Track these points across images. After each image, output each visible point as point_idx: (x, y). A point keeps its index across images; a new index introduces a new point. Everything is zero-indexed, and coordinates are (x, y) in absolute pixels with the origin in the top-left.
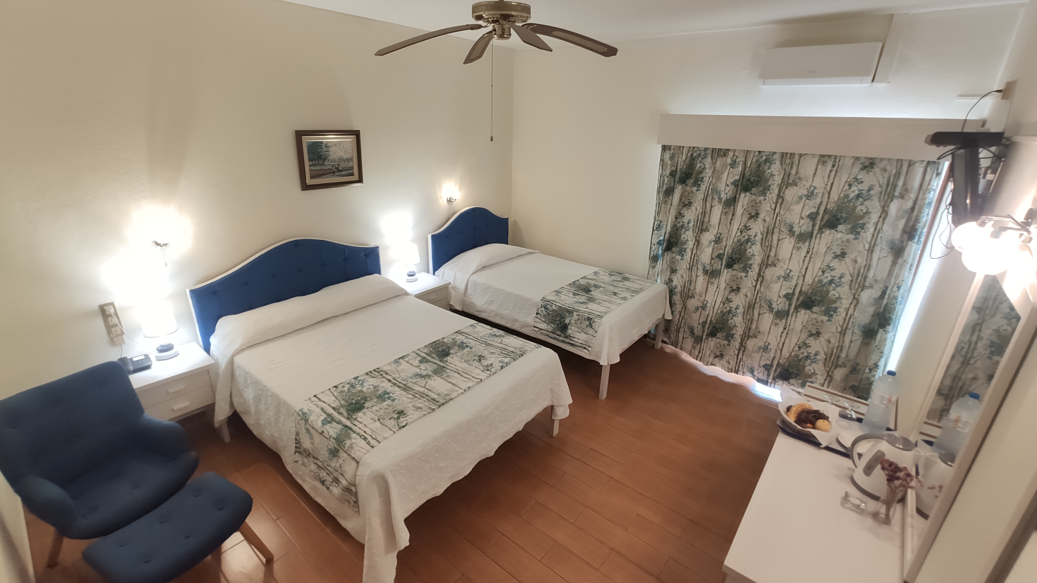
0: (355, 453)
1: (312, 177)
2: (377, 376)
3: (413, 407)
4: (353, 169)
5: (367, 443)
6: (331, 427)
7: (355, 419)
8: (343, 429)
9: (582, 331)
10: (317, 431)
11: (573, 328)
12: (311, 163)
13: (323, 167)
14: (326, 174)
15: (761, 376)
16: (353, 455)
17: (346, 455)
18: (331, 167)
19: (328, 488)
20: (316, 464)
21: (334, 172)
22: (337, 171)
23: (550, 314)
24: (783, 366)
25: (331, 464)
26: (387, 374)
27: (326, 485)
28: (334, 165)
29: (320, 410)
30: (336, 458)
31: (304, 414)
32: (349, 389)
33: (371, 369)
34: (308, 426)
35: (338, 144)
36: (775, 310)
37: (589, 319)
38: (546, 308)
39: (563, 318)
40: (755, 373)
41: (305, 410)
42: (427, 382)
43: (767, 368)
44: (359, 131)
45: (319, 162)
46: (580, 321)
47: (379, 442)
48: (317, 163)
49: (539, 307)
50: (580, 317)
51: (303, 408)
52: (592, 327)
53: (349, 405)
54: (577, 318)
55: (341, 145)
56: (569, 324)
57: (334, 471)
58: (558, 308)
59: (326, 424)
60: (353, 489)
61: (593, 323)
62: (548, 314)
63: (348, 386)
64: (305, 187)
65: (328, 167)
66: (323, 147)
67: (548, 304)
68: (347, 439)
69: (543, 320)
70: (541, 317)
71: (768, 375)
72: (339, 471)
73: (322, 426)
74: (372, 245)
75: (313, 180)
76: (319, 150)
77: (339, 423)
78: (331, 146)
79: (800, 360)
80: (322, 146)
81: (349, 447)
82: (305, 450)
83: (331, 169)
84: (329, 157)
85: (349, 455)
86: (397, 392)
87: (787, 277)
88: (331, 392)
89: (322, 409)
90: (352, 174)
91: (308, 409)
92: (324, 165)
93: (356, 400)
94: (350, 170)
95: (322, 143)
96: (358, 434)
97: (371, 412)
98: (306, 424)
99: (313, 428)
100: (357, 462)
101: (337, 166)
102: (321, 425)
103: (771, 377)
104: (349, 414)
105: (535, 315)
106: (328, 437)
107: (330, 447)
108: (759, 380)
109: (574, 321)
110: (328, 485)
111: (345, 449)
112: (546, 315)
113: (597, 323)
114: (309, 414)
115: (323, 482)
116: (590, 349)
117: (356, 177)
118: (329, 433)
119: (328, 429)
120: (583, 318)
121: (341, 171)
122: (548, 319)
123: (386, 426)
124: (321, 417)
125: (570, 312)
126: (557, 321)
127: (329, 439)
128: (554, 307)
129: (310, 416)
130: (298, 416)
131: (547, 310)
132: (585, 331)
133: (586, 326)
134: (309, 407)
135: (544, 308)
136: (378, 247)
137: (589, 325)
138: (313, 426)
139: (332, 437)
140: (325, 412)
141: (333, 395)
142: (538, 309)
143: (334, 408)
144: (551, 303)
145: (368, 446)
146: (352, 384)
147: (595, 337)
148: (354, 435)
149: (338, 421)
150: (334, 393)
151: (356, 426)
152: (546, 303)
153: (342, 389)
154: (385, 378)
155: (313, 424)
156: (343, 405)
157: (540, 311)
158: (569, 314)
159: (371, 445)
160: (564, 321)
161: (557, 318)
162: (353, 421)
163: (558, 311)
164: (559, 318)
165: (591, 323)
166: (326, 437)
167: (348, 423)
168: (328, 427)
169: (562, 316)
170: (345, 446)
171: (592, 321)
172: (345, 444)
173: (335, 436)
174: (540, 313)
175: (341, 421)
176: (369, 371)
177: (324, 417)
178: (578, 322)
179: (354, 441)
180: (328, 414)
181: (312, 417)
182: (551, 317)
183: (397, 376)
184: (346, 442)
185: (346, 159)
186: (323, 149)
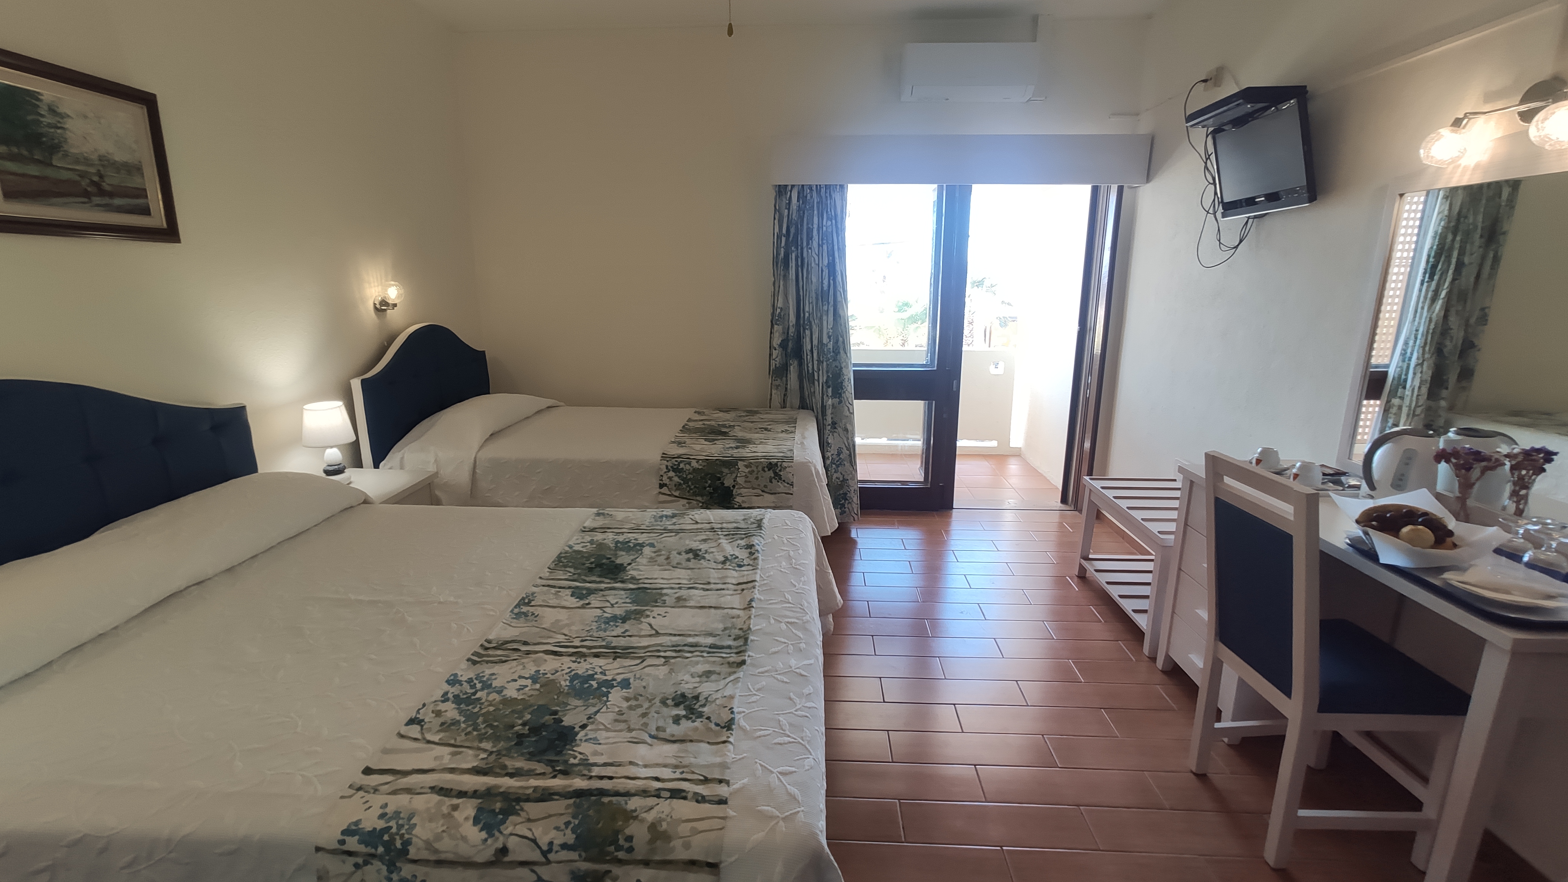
0: (687, 846)
2: (508, 657)
3: (694, 677)
4: (148, 196)
5: (697, 802)
6: (529, 820)
7: (587, 764)
8: (575, 806)
9: (763, 491)
10: (466, 865)
11: (743, 491)
12: (12, 152)
13: (50, 173)
14: (63, 196)
16: (682, 855)
17: (646, 874)
23: (690, 479)
26: (526, 644)
29: (436, 798)
31: (372, 837)
32: (463, 711)
33: (473, 649)
34: (406, 870)
37: (771, 466)
38: (676, 469)
39: (719, 479)
41: (371, 821)
42: (651, 625)
44: (154, 95)
45: (33, 154)
46: (754, 475)
47: (727, 783)
49: (662, 473)
50: (755, 469)
51: (357, 823)
52: (780, 479)
53: (518, 745)
54: (747, 470)
56: (734, 486)
58: (705, 464)
59: (503, 822)
61: (780, 471)
62: (686, 481)
63: (452, 706)
65: (65, 175)
66: (43, 112)
67: (681, 462)
68: (619, 823)
69: (677, 494)
70: (669, 490)
73: (491, 835)
74: (224, 402)
76: (31, 118)
77: (545, 796)
78: (66, 115)
80: (40, 107)
81: (652, 841)
84: (65, 147)
85: (663, 863)
86: (612, 668)
88: (416, 739)
89: (443, 791)
90: (144, 212)
91: (382, 816)
92: (51, 165)
93: (523, 725)
94: (135, 196)
95: (41, 100)
96: (644, 793)
97: (608, 730)
98: (392, 869)
99: (437, 863)
100: (709, 865)
102: (484, 835)
104: (550, 763)
105: (658, 490)
106: (536, 856)
109: (743, 479)
111: (639, 855)
112: (680, 484)
113: (787, 469)
114: (400, 827)
117: (159, 223)
118: (534, 841)
119: (522, 830)
120: (760, 469)
122: (688, 489)
123: (691, 741)
124: (456, 814)
125: (731, 464)
126: (708, 489)
127: (544, 860)
128: (694, 464)
129: (409, 831)
130: (345, 857)
131: (681, 474)
132: (771, 490)
133: (769, 481)
134: (381, 811)
135: (673, 471)
136: (243, 408)
137: (774, 478)
138: (443, 856)
139: (555, 848)
140: (462, 794)
141: (429, 742)
142: (662, 476)
143: (477, 771)
144: (688, 459)
145: (707, 805)
146: (456, 697)
147: (792, 494)
148: (634, 803)
149: (538, 795)
150: (429, 737)
151: (611, 778)
152: (676, 461)
153: (441, 720)
154: (537, 652)
155: (436, 851)
156: (499, 753)
157: (666, 480)
158: (730, 469)
159: (716, 799)
160: (723, 484)
161: (707, 483)
162: (586, 772)
163: (705, 468)
164: (709, 482)
165: (778, 471)
166: (523, 864)
167: (579, 783)
168: (514, 826)
169: (716, 476)
170: (631, 850)
171: (779, 469)
172: (627, 845)
173: (570, 838)
174: (668, 483)
175: (545, 789)
176: (472, 655)
177: (469, 809)
178: (752, 478)
179: (650, 817)
180: (475, 794)
181: (417, 831)
182: (692, 484)
183: (561, 638)
184: (628, 832)
185: (122, 165)
186: (43, 116)
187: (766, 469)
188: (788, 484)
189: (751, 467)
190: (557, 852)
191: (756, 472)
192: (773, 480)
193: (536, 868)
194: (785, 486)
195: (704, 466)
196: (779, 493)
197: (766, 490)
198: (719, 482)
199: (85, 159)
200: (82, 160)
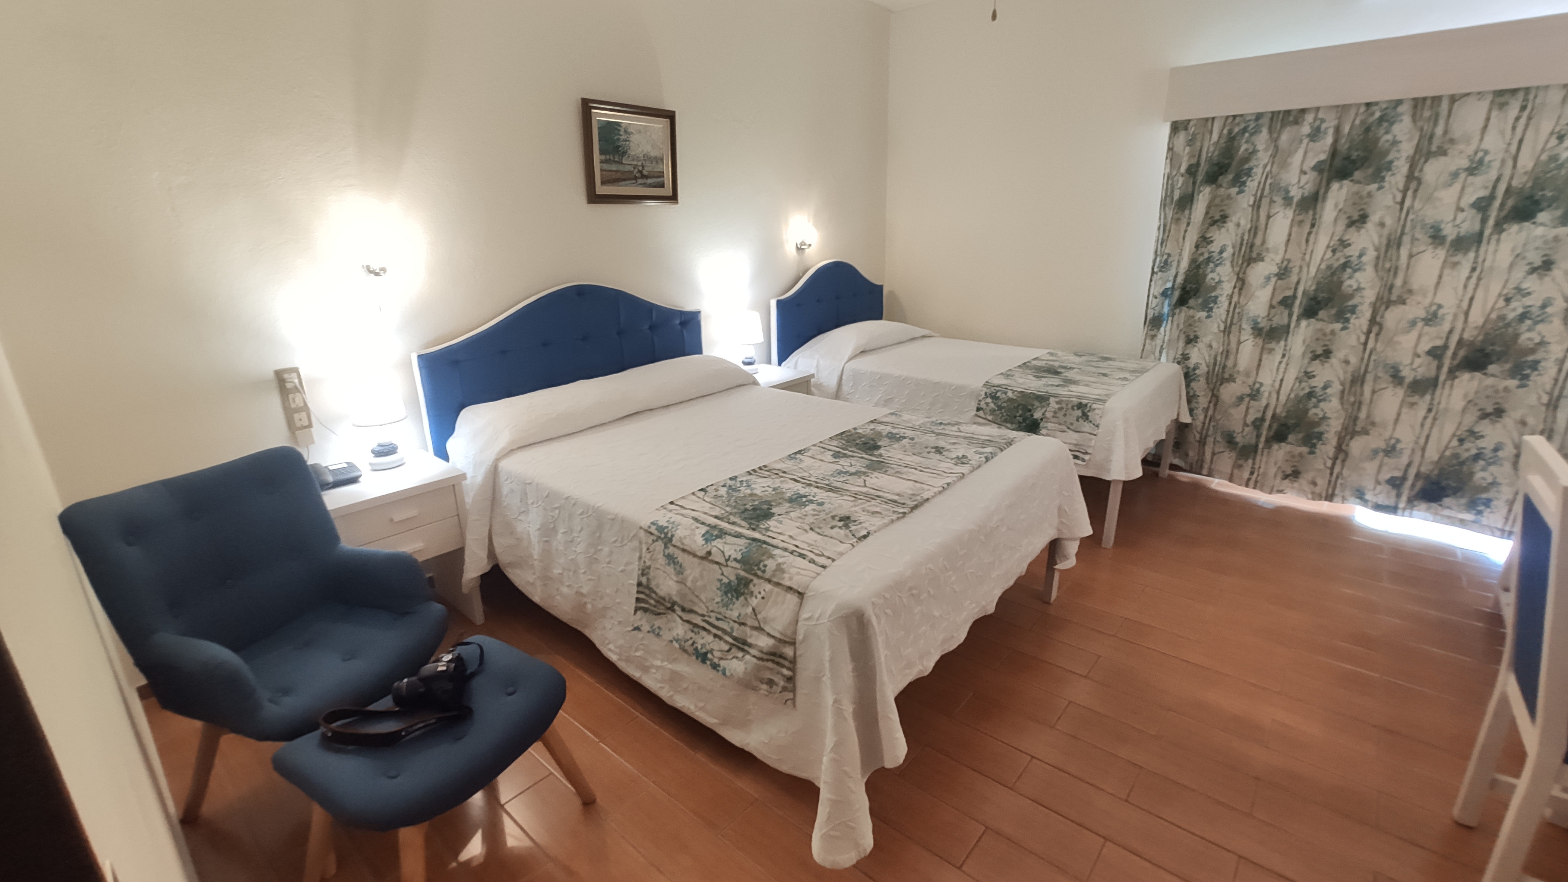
0: (791, 579)
1: (603, 183)
2: (770, 476)
3: (863, 511)
4: (663, 176)
5: (810, 562)
6: (725, 543)
7: (767, 529)
8: (750, 544)
9: (1068, 428)
10: (695, 555)
11: (1050, 425)
12: (603, 157)
13: (621, 168)
14: (624, 180)
15: (1381, 500)
16: (788, 583)
17: (768, 587)
18: (630, 168)
19: (715, 667)
20: (688, 622)
21: (636, 178)
22: (640, 176)
23: (1004, 407)
24: (1427, 477)
25: (728, 613)
26: (784, 472)
27: (711, 660)
28: (637, 165)
29: (692, 521)
30: (742, 598)
31: (661, 529)
32: (728, 493)
33: (756, 467)
34: (671, 550)
35: (643, 130)
36: (1408, 380)
37: (1080, 406)
38: (994, 397)
39: (1030, 411)
40: (1368, 496)
41: (663, 522)
42: (865, 481)
43: (1396, 483)
44: (674, 112)
45: (614, 158)
46: (1063, 412)
47: (833, 560)
48: (612, 158)
49: (981, 398)
50: (1064, 405)
51: (657, 521)
52: (1087, 419)
53: (742, 512)
54: (1057, 406)
55: (648, 133)
56: (1042, 419)
57: (736, 626)
58: (1019, 395)
59: (714, 540)
60: (788, 651)
61: (1089, 411)
62: (1000, 408)
63: (725, 489)
64: (594, 198)
65: (627, 168)
66: (621, 133)
67: (999, 391)
68: (765, 557)
69: (990, 418)
70: (985, 414)
71: (1398, 496)
72: (750, 622)
73: (706, 543)
74: (689, 308)
75: (605, 187)
76: (616, 138)
77: (738, 536)
78: (632, 133)
79: (1463, 463)
80: (619, 130)
81: (775, 571)
82: (661, 601)
83: (632, 172)
84: (629, 152)
85: (778, 584)
86: (821, 495)
87: (1432, 319)
88: (699, 498)
89: (696, 520)
90: (662, 185)
91: (668, 521)
92: (622, 163)
93: (752, 506)
94: (659, 177)
95: (621, 126)
96: (786, 550)
97: (791, 519)
98: (666, 547)
99: (684, 550)
100: (799, 593)
101: (640, 168)
102: (704, 542)
103: (1404, 498)
104: (750, 524)
105: (975, 412)
106: (722, 561)
107: (726, 580)
108: (1378, 507)
109: (1052, 414)
110: (716, 660)
111: (766, 576)
112: (994, 410)
113: (1097, 411)
114: (672, 528)
115: (703, 657)
116: (1087, 457)
117: (668, 191)
118: (723, 552)
119: (721, 547)
120: (1070, 406)
121: (647, 177)
122: (1001, 415)
123: (831, 537)
124: (697, 530)
125: (1043, 399)
126: (1018, 418)
127: (725, 564)
128: (1010, 394)
129: (675, 531)
130: (649, 535)
131: (997, 401)
132: (1076, 428)
133: (1075, 419)
134: (668, 519)
135: (991, 398)
136: (699, 312)
137: (1081, 417)
138: (686, 547)
139: (731, 559)
140: (703, 523)
141: (704, 500)
142: (980, 401)
143: (716, 517)
144: (1005, 389)
145: (813, 565)
146: (730, 486)
147: (1095, 435)
148: (776, 552)
149: (735, 534)
150: (706, 498)
151: (774, 538)
152: (995, 389)
153: (716, 493)
154: (786, 477)
155: (683, 544)
156: (731, 514)
157: (983, 405)
158: (1041, 403)
159: (820, 564)
160: (1032, 416)
161: (1018, 412)
162: (764, 532)
163: (1019, 399)
164: (1021, 412)
165: (1086, 411)
166: (717, 563)
167: (756, 535)
168: (718, 543)
169: (1027, 408)
170: (764, 572)
171: (1088, 409)
172: (763, 568)
173: (739, 557)
174: (984, 408)
175: (740, 533)
176: (752, 470)
177: (703, 529)
178: (1060, 414)
179: (780, 560)
180: (709, 525)
181: (678, 532)
182: (1005, 412)
183: (806, 474)
184: (766, 563)
185: (654, 158)
186: (621, 135)
187: (1075, 408)
188: (1094, 424)
189: (1061, 404)
190: (732, 561)
191: (1065, 410)
192: (1080, 419)
193: (722, 567)
194: (1090, 427)
195: (1019, 397)
196: (1083, 432)
197: (1071, 427)
198: (1029, 413)
199: (638, 157)
200: (636, 158)
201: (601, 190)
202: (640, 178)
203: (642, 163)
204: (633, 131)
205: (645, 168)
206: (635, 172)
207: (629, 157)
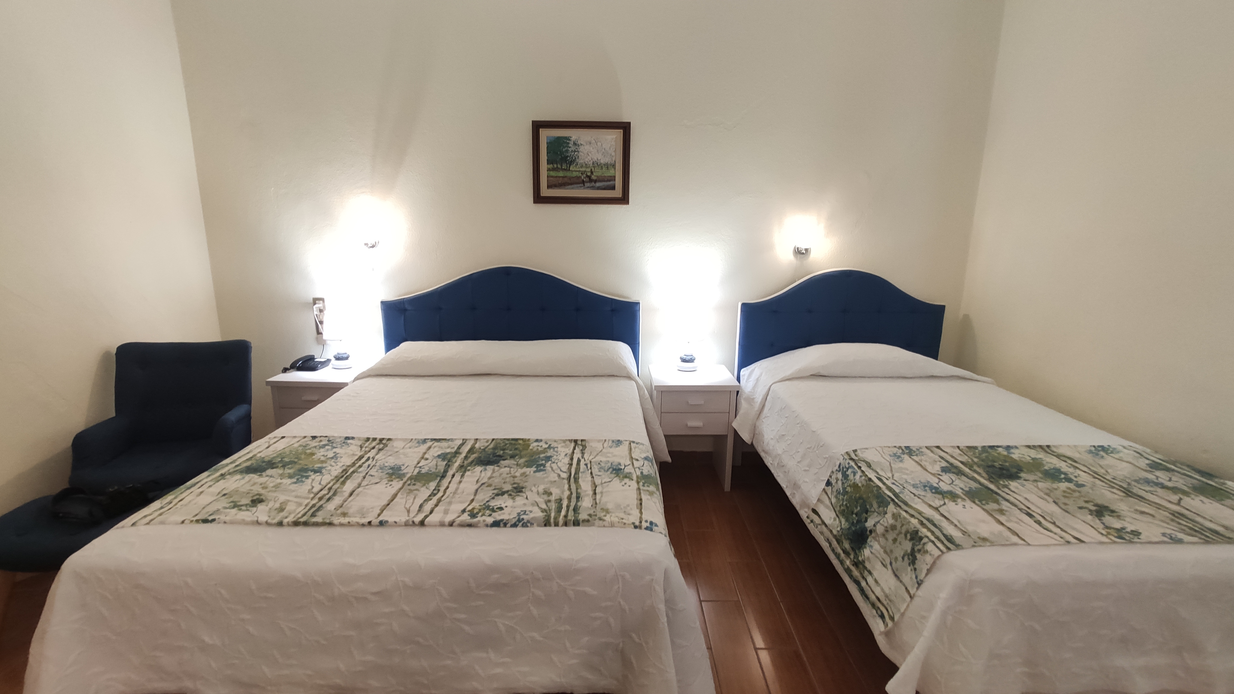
1: (549, 187)
4: (615, 180)
9: (891, 564)
11: (876, 546)
12: (551, 166)
13: (568, 174)
14: (571, 184)
18: (579, 174)
21: (583, 182)
22: (588, 180)
23: (848, 493)
28: (585, 171)
35: (593, 142)
37: (915, 537)
38: (845, 474)
44: (629, 123)
45: (562, 166)
46: (894, 535)
48: (559, 166)
49: (834, 469)
50: (899, 525)
52: (914, 563)
54: (892, 522)
55: (599, 144)
58: (866, 482)
61: (919, 551)
62: (845, 492)
64: (539, 199)
65: (575, 174)
66: (570, 145)
67: (852, 467)
69: (833, 501)
70: (831, 492)
74: (630, 298)
75: (550, 190)
76: (564, 150)
78: (581, 145)
80: (568, 143)
83: (580, 177)
84: (578, 160)
90: (613, 188)
92: (569, 170)
94: (610, 181)
95: (570, 140)
101: (589, 174)
105: (823, 485)
109: (883, 530)
112: (840, 492)
113: (929, 558)
116: (890, 625)
117: (617, 193)
120: (904, 530)
121: (595, 181)
122: (841, 503)
125: (883, 500)
128: (859, 476)
131: (845, 481)
132: (897, 570)
133: (901, 554)
135: (842, 473)
142: (833, 472)
144: (857, 467)
147: (912, 598)
152: (849, 464)
157: (833, 479)
158: (879, 506)
160: (866, 520)
161: (857, 508)
163: (863, 489)
165: (917, 549)
169: (866, 506)
171: (919, 547)
174: (833, 484)
178: (891, 536)
182: (847, 500)
185: (604, 165)
186: (570, 147)
187: (909, 537)
188: (916, 577)
189: (898, 519)
191: (897, 532)
192: (906, 558)
194: (911, 578)
195: (863, 486)
196: (901, 581)
197: (896, 565)
198: (864, 515)
199: (586, 165)
200: (584, 165)
201: (545, 192)
202: (587, 182)
203: (591, 170)
204: (582, 143)
205: (594, 174)
206: (583, 177)
207: (577, 164)
